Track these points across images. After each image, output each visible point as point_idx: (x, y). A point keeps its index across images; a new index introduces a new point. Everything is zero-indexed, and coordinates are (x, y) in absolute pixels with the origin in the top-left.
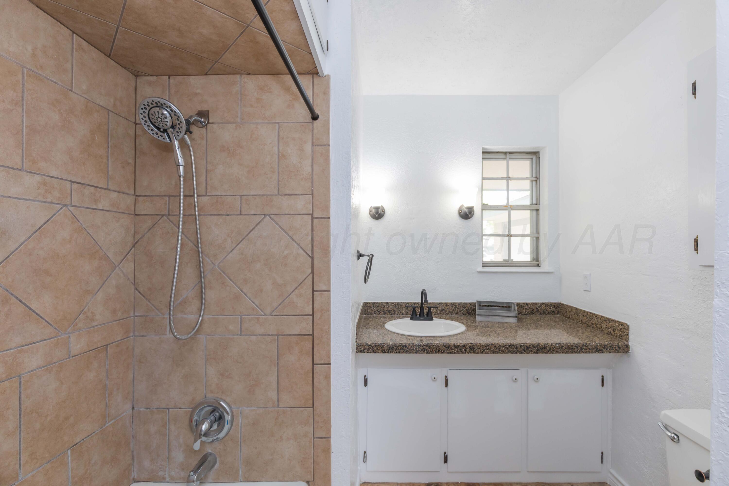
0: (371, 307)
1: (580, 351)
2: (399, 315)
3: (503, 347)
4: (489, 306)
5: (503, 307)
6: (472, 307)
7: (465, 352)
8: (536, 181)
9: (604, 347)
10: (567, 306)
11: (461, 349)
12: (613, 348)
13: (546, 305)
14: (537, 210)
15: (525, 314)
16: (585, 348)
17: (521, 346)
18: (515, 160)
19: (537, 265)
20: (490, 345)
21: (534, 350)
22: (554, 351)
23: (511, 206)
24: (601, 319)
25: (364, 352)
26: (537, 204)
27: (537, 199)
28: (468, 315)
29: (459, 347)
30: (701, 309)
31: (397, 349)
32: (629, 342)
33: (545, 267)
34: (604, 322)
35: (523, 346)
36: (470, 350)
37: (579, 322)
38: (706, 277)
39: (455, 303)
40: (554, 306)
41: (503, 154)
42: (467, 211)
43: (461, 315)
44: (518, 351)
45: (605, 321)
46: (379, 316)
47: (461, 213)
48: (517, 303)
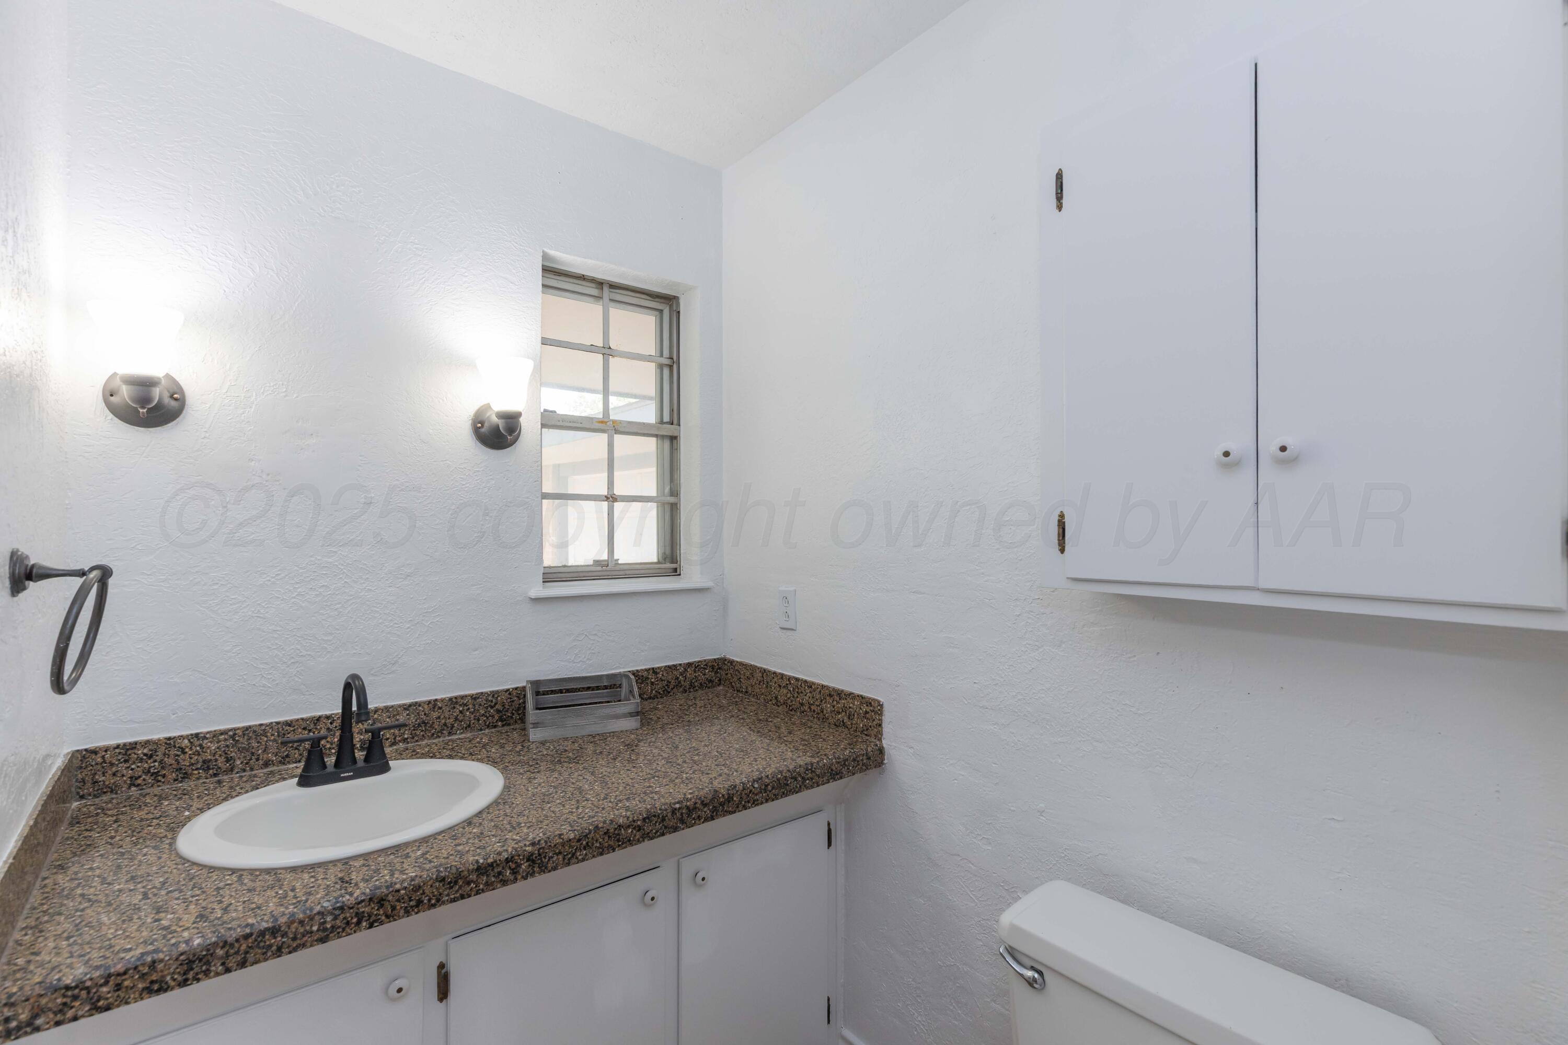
0: (112, 764)
1: (800, 786)
2: (252, 769)
3: (629, 827)
4: (561, 691)
5: (598, 688)
6: (513, 701)
7: (512, 877)
8: (671, 367)
9: (844, 764)
10: (741, 664)
11: (500, 873)
12: (858, 761)
13: (696, 668)
14: (673, 439)
15: (650, 698)
16: (810, 775)
17: (674, 811)
18: (622, 306)
19: (671, 571)
20: (590, 831)
21: (705, 812)
22: (749, 802)
23: (614, 422)
24: (820, 692)
25: (37, 1029)
26: (672, 424)
27: (672, 411)
28: (503, 726)
29: (493, 870)
30: (1030, 662)
31: (227, 955)
32: (884, 742)
33: (692, 576)
34: (828, 698)
35: (680, 808)
36: (530, 865)
37: (771, 700)
38: (1041, 597)
39: (463, 697)
40: (713, 667)
41: (593, 285)
42: (501, 424)
43: (481, 730)
44: (666, 827)
45: (830, 696)
46: (157, 790)
47: (479, 428)
48: (633, 671)
